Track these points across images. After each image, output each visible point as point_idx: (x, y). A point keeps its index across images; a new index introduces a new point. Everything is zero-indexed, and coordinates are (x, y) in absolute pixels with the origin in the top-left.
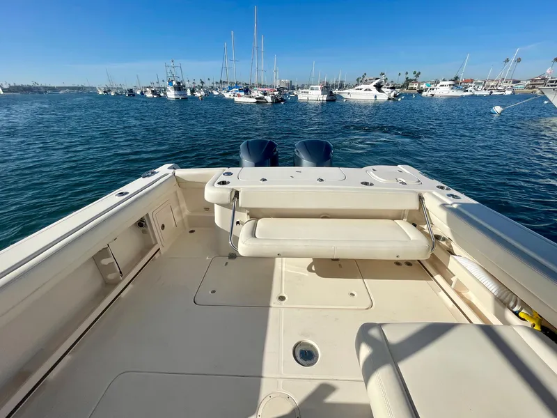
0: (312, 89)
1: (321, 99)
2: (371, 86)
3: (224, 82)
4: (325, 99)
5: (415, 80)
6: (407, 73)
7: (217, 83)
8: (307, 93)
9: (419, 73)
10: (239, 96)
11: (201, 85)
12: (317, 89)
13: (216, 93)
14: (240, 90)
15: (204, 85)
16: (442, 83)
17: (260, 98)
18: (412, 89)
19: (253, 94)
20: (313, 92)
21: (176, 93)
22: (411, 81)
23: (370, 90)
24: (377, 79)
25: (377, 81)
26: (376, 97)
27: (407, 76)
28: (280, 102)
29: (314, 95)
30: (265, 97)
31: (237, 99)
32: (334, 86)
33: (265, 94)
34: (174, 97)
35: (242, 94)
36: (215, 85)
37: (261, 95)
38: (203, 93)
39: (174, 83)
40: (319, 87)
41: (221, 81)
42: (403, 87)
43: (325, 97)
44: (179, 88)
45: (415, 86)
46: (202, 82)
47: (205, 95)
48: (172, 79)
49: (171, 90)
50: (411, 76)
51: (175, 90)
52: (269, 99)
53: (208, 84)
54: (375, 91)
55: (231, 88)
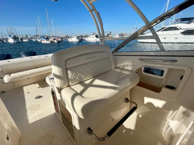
0: (73, 37)
1: (77, 41)
2: (94, 36)
3: (37, 36)
4: (78, 41)
5: (110, 34)
6: (107, 32)
7: (34, 36)
8: (72, 39)
9: (111, 32)
10: (44, 40)
11: (26, 37)
12: (75, 37)
13: (34, 40)
14: (44, 38)
15: (28, 37)
16: (116, 35)
17: (52, 41)
18: (110, 37)
19: (50, 40)
20: (74, 39)
21: (14, 40)
22: (109, 34)
23: (94, 37)
24: (95, 34)
25: (96, 35)
26: (96, 40)
27: (108, 33)
28: (60, 42)
29: (74, 40)
30: (54, 41)
31: (43, 42)
32: (84, 37)
33: (54, 40)
34: (13, 42)
35: (45, 40)
36: (33, 37)
37: (52, 40)
38: (27, 40)
39: (12, 36)
40: (76, 37)
41: (36, 35)
42: (107, 36)
43: (78, 40)
44: (15, 38)
45: (110, 36)
46: (27, 36)
47: (29, 41)
48: (11, 34)
49: (11, 39)
50: (109, 33)
51: (13, 39)
52: (56, 41)
53: (29, 37)
54: (95, 38)
55: (40, 38)
